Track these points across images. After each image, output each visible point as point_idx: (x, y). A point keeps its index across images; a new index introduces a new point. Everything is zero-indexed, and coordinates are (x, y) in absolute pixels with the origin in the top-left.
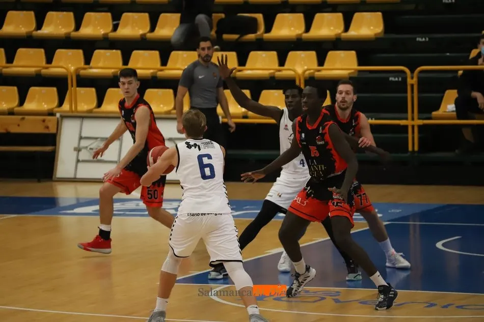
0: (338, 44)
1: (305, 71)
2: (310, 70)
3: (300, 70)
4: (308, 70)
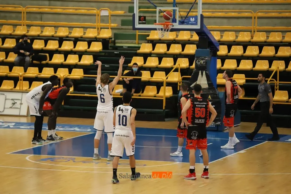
0: (76, 66)
1: (64, 76)
2: (66, 75)
3: (62, 75)
4: (65, 75)
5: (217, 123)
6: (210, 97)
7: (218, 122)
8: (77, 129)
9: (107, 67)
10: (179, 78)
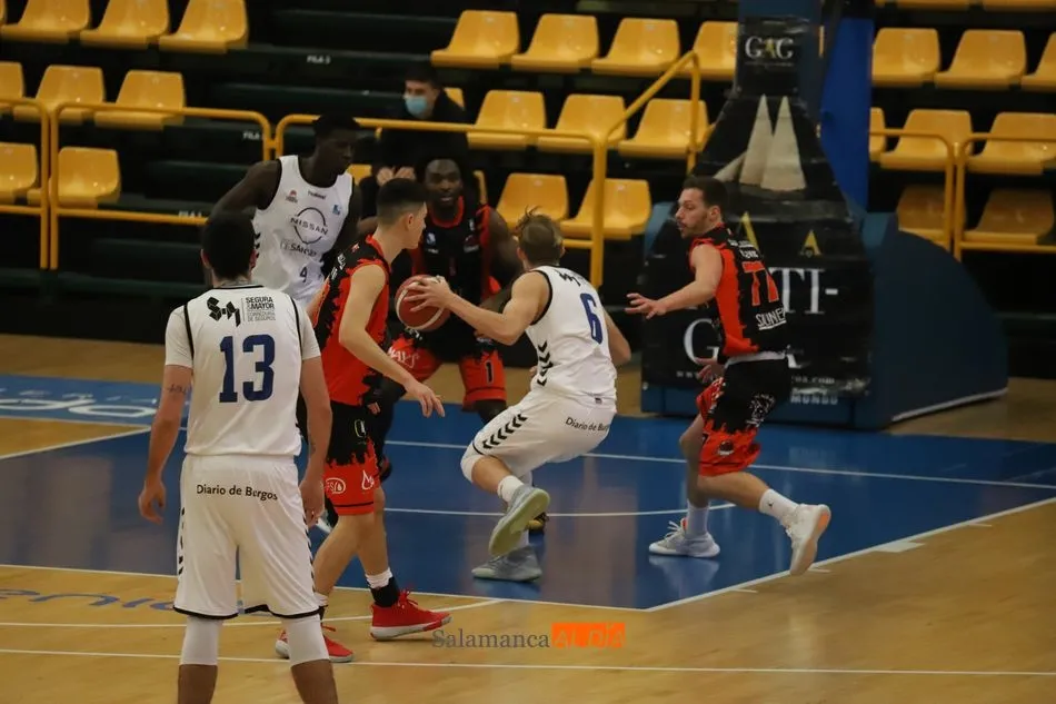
5: (849, 386)
6: (811, 241)
7: (852, 379)
8: (81, 406)
9: (319, 65)
10: (694, 136)
